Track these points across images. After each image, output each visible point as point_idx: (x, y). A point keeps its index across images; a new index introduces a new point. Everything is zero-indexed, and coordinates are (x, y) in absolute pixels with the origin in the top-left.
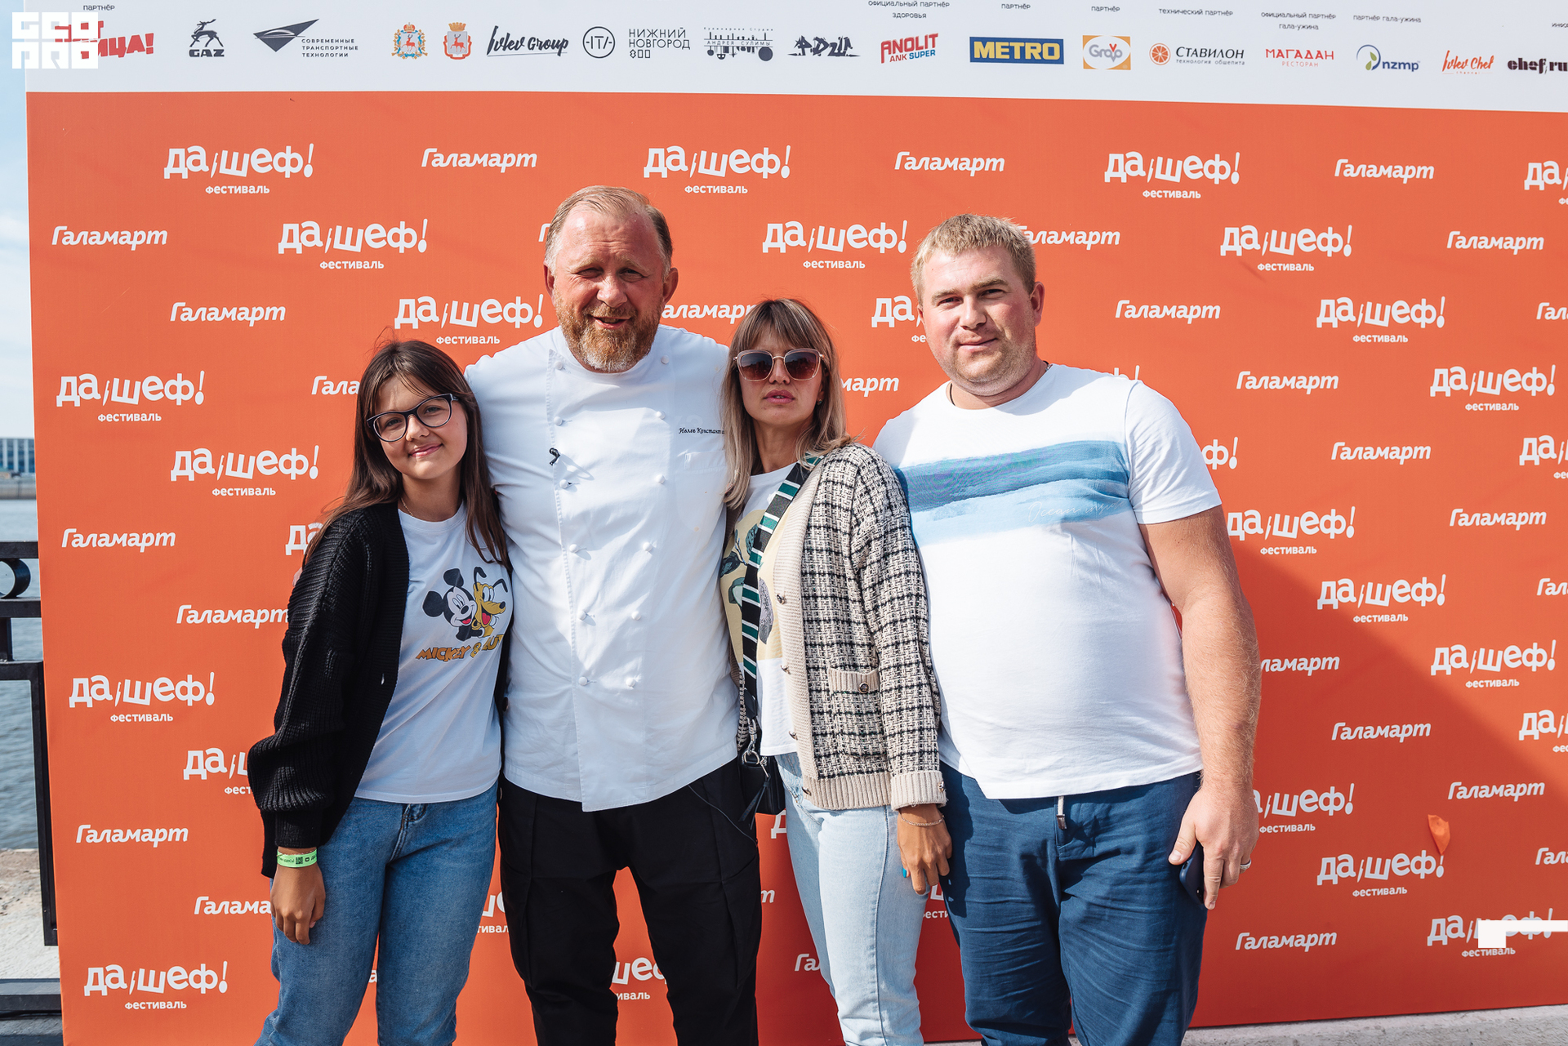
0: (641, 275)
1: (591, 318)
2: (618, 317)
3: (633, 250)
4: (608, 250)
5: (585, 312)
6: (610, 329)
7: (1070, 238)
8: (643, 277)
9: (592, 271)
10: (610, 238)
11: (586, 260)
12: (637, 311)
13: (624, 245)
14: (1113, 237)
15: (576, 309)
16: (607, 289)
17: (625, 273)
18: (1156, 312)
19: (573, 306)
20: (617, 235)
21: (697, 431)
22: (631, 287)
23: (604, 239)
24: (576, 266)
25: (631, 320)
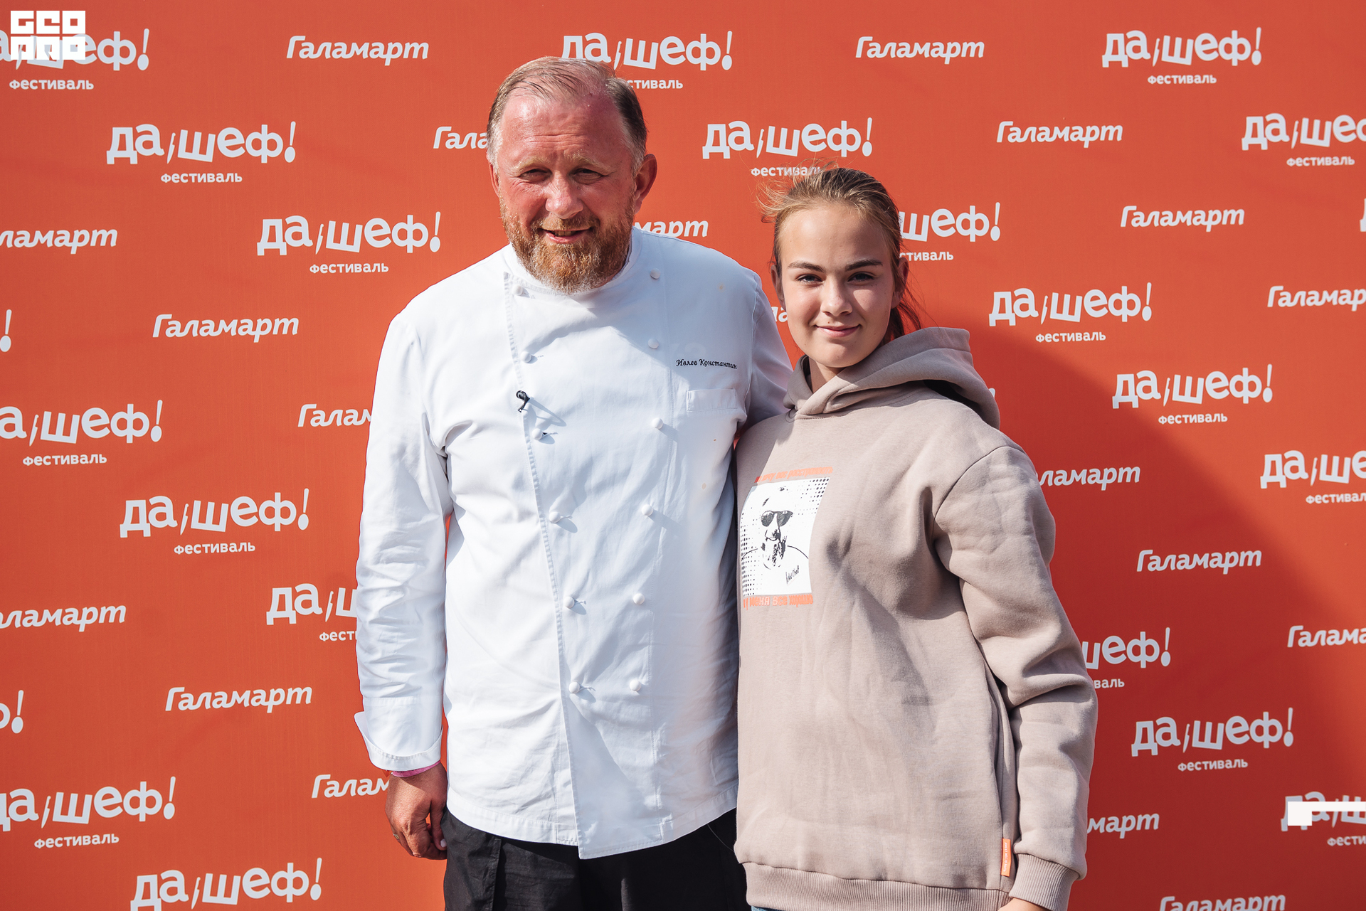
0: (599, 174)
1: (541, 231)
2: (575, 229)
3: (587, 145)
4: (553, 147)
5: (534, 227)
6: (564, 243)
7: (1064, 134)
8: (602, 176)
9: (538, 173)
10: (556, 131)
11: (528, 160)
12: (599, 221)
13: (574, 139)
14: (1115, 132)
15: (522, 223)
16: (556, 194)
17: (578, 173)
18: (1168, 219)
19: (518, 219)
20: (564, 126)
21: (699, 363)
22: (588, 190)
23: (549, 132)
24: (517, 168)
25: (591, 230)
